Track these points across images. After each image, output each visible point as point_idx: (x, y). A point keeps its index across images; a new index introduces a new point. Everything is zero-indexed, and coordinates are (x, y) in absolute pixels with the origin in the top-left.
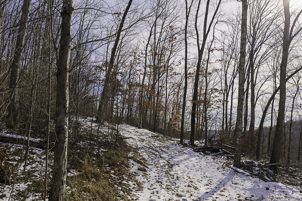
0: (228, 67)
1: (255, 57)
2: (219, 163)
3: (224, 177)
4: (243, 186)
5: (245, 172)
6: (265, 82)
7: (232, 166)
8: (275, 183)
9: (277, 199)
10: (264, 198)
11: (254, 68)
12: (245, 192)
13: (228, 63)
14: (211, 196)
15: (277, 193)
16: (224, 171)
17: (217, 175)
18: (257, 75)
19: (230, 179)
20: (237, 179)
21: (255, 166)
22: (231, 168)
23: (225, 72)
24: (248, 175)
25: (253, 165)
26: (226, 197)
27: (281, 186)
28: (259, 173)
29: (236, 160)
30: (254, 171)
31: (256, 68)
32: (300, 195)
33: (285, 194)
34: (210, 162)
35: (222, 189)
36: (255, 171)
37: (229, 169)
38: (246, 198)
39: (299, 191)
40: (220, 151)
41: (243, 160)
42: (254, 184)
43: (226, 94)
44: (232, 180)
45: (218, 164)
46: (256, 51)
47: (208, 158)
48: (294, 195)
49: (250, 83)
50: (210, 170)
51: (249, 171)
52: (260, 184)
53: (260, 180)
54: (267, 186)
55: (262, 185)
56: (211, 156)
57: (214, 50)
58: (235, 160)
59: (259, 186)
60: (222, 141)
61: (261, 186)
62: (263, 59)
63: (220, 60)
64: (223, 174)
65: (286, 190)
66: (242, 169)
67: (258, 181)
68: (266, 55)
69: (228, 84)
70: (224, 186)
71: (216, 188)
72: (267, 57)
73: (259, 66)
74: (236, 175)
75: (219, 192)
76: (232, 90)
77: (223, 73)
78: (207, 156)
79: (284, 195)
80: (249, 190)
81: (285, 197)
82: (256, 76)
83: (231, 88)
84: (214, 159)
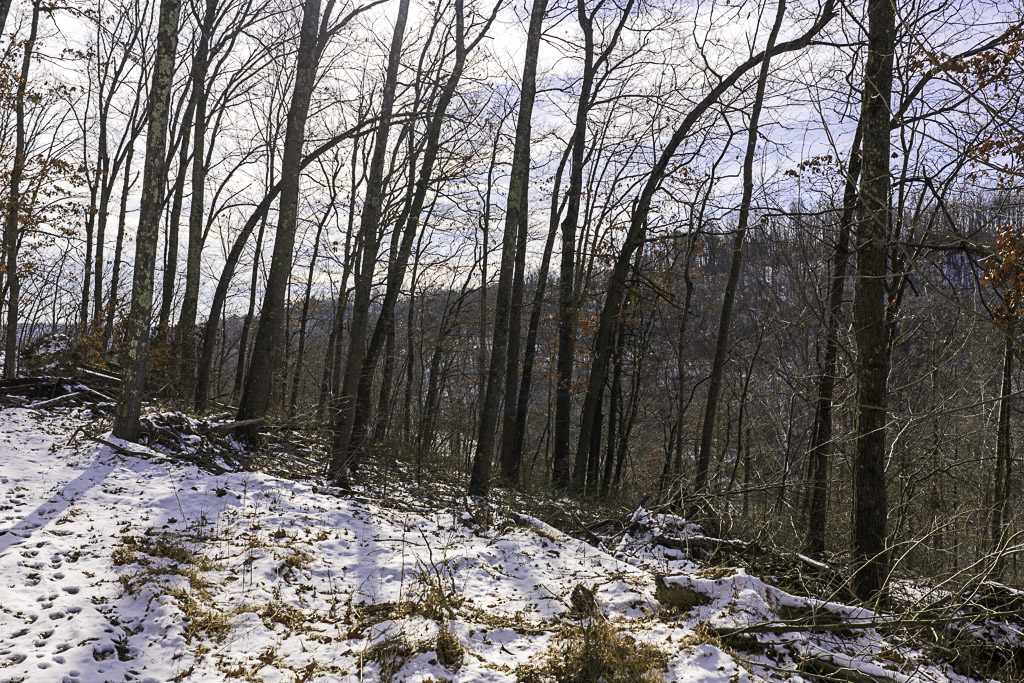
0: (112, 92)
1: (211, 71)
2: (61, 431)
3: (75, 475)
4: (142, 496)
5: (153, 452)
6: (240, 165)
7: (107, 436)
8: (248, 473)
9: (248, 517)
10: (209, 521)
11: (207, 114)
12: (147, 512)
13: (113, 75)
14: (16, 541)
15: (248, 502)
16: (75, 454)
17: (46, 470)
18: (214, 136)
19: (97, 479)
20: (124, 476)
21: (189, 432)
22: (103, 442)
23: (101, 109)
24: (161, 461)
25: (180, 430)
26: (79, 536)
27: (262, 479)
28: (200, 451)
29: (125, 415)
30: (183, 447)
31: (213, 112)
32: (312, 498)
33: (272, 500)
34: (21, 428)
35: (65, 513)
36: (187, 445)
37: (94, 446)
38: (150, 529)
39: (310, 487)
40: (67, 392)
41: (149, 415)
42: (178, 486)
43: (99, 190)
44: (105, 481)
45: (53, 433)
46: (215, 52)
47: (14, 418)
48: (295, 500)
49: (192, 161)
50: (18, 455)
51: (167, 447)
52: (200, 481)
53: (199, 472)
54: (221, 486)
55: (205, 483)
56: (29, 411)
57: (58, 8)
58: (122, 413)
59: (194, 489)
60: (75, 357)
61: (202, 489)
62: (237, 86)
63: (80, 53)
64: (71, 465)
65: (274, 491)
66: (143, 444)
67: (195, 475)
68: (247, 75)
69: (112, 154)
70: (72, 504)
71: (41, 514)
72: (250, 82)
73: (223, 107)
74: (120, 463)
75: (51, 526)
76: (126, 179)
77: (94, 111)
78: (10, 410)
79: (269, 505)
80: (163, 503)
81: (270, 510)
82: (213, 141)
83: (122, 171)
84: (40, 418)
